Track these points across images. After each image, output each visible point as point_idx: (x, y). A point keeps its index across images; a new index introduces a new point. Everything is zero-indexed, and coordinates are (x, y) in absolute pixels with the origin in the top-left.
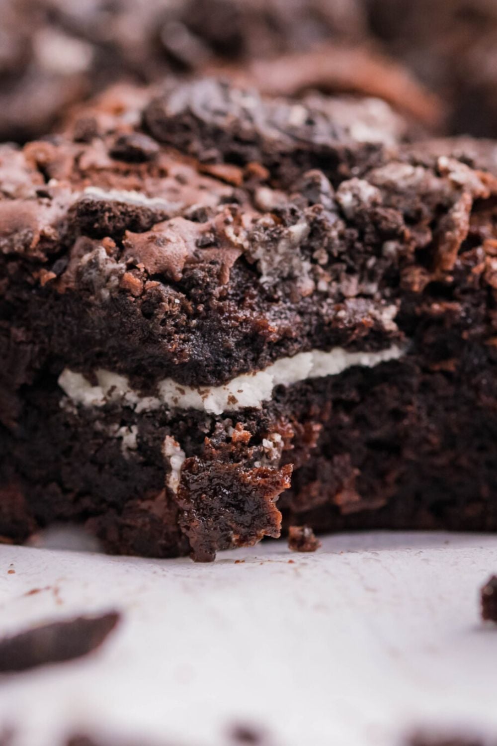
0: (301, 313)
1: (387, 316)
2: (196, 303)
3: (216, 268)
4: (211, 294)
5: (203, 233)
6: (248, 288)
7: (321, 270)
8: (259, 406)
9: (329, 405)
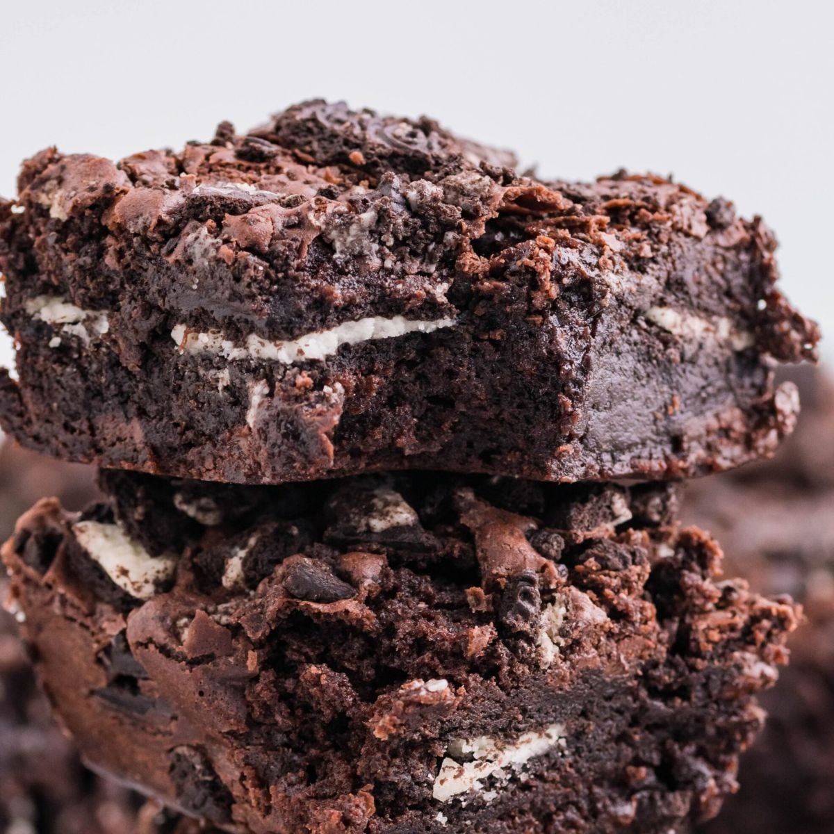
0: (367, 286)
1: (440, 291)
2: (277, 272)
3: (295, 245)
4: (289, 265)
5: (289, 216)
6: (323, 262)
7: (387, 251)
8: (322, 358)
9: (393, 364)
